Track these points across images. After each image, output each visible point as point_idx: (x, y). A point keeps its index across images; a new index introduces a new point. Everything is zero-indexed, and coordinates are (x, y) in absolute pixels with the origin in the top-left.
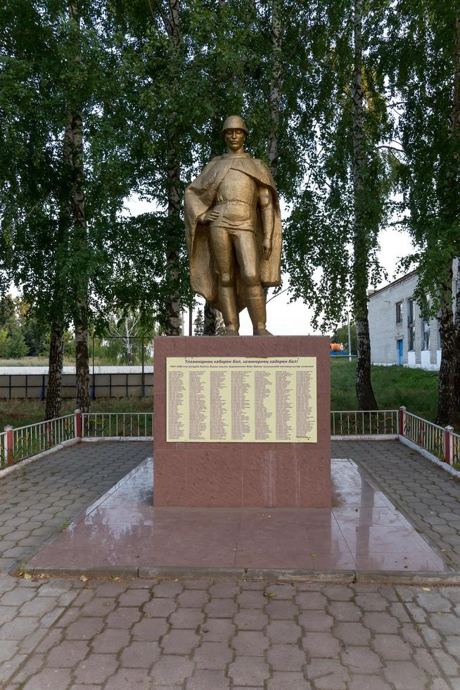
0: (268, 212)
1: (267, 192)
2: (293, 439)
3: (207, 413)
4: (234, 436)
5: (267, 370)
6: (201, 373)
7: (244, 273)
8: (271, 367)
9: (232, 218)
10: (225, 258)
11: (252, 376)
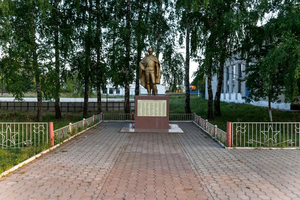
0: (158, 68)
1: (157, 64)
2: (162, 116)
3: (145, 111)
4: (150, 115)
5: (157, 103)
6: (144, 103)
7: (152, 82)
8: (158, 102)
9: (150, 70)
10: (148, 78)
11: (154, 104)
